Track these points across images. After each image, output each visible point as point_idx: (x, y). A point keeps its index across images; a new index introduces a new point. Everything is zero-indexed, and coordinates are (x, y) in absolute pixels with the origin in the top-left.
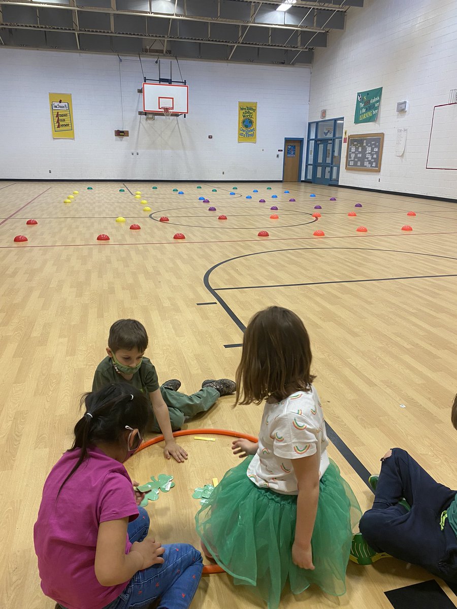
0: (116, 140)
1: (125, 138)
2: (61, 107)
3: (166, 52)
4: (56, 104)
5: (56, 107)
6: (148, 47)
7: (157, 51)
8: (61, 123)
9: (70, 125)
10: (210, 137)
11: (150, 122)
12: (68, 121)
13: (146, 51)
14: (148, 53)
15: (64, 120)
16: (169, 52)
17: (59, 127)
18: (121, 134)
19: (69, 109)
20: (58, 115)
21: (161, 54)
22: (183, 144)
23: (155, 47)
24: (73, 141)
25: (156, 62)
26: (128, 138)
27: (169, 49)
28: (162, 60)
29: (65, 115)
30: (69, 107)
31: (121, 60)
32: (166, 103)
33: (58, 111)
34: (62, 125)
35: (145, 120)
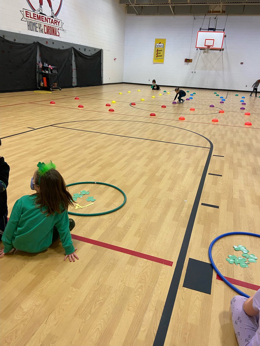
0: (185, 64)
1: (190, 63)
2: (160, 46)
3: (222, 12)
4: (158, 45)
5: (157, 46)
6: (211, 10)
7: (217, 12)
8: (158, 55)
9: (162, 56)
10: (242, 63)
11: (205, 54)
12: (162, 54)
13: (210, 12)
14: (211, 13)
15: (160, 53)
16: (224, 12)
17: (157, 57)
18: (187, 61)
19: (163, 47)
20: (157, 51)
21: (219, 13)
22: (223, 68)
23: (216, 10)
24: (162, 64)
25: (215, 18)
26: (191, 63)
27: (224, 10)
28: (219, 17)
29: (161, 51)
30: (164, 47)
31: (195, 19)
32: (209, 43)
33: (158, 48)
34: (159, 56)
35: (203, 53)
